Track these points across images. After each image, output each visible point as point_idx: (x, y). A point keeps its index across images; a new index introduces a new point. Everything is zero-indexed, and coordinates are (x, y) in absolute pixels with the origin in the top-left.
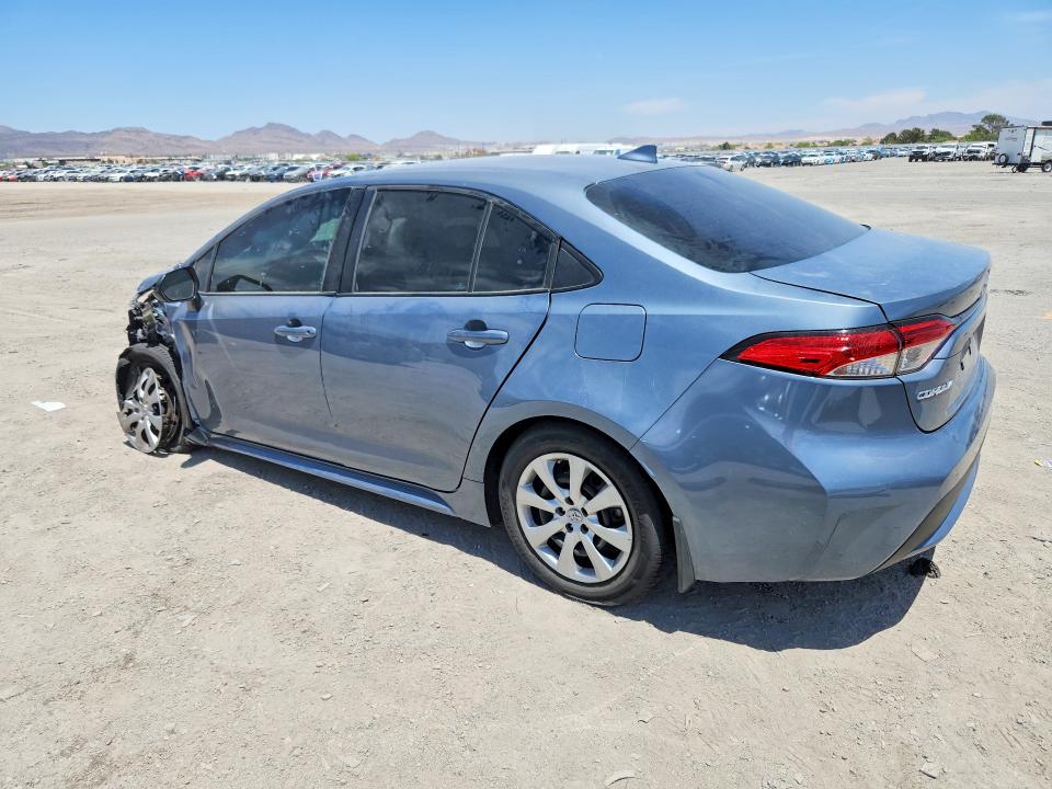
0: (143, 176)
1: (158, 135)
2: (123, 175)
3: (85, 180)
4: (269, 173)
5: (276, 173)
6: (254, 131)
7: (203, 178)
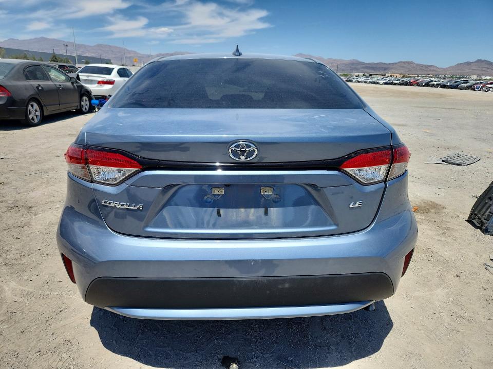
0: (392, 82)
1: (418, 65)
2: (384, 81)
3: (370, 82)
4: (452, 84)
5: (455, 84)
6: (468, 64)
7: (418, 85)
